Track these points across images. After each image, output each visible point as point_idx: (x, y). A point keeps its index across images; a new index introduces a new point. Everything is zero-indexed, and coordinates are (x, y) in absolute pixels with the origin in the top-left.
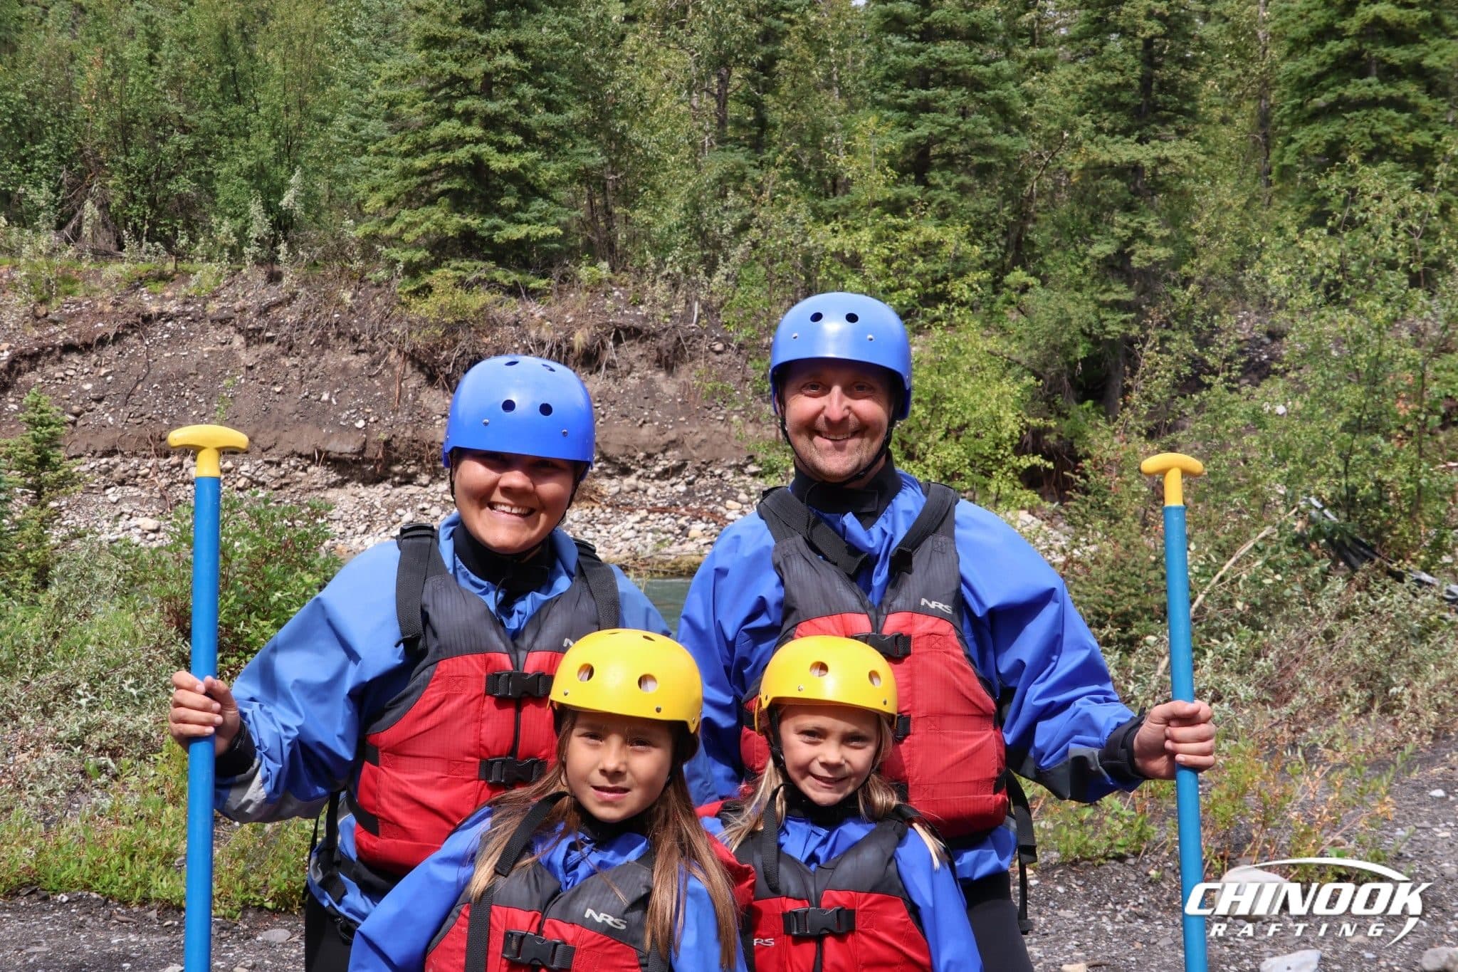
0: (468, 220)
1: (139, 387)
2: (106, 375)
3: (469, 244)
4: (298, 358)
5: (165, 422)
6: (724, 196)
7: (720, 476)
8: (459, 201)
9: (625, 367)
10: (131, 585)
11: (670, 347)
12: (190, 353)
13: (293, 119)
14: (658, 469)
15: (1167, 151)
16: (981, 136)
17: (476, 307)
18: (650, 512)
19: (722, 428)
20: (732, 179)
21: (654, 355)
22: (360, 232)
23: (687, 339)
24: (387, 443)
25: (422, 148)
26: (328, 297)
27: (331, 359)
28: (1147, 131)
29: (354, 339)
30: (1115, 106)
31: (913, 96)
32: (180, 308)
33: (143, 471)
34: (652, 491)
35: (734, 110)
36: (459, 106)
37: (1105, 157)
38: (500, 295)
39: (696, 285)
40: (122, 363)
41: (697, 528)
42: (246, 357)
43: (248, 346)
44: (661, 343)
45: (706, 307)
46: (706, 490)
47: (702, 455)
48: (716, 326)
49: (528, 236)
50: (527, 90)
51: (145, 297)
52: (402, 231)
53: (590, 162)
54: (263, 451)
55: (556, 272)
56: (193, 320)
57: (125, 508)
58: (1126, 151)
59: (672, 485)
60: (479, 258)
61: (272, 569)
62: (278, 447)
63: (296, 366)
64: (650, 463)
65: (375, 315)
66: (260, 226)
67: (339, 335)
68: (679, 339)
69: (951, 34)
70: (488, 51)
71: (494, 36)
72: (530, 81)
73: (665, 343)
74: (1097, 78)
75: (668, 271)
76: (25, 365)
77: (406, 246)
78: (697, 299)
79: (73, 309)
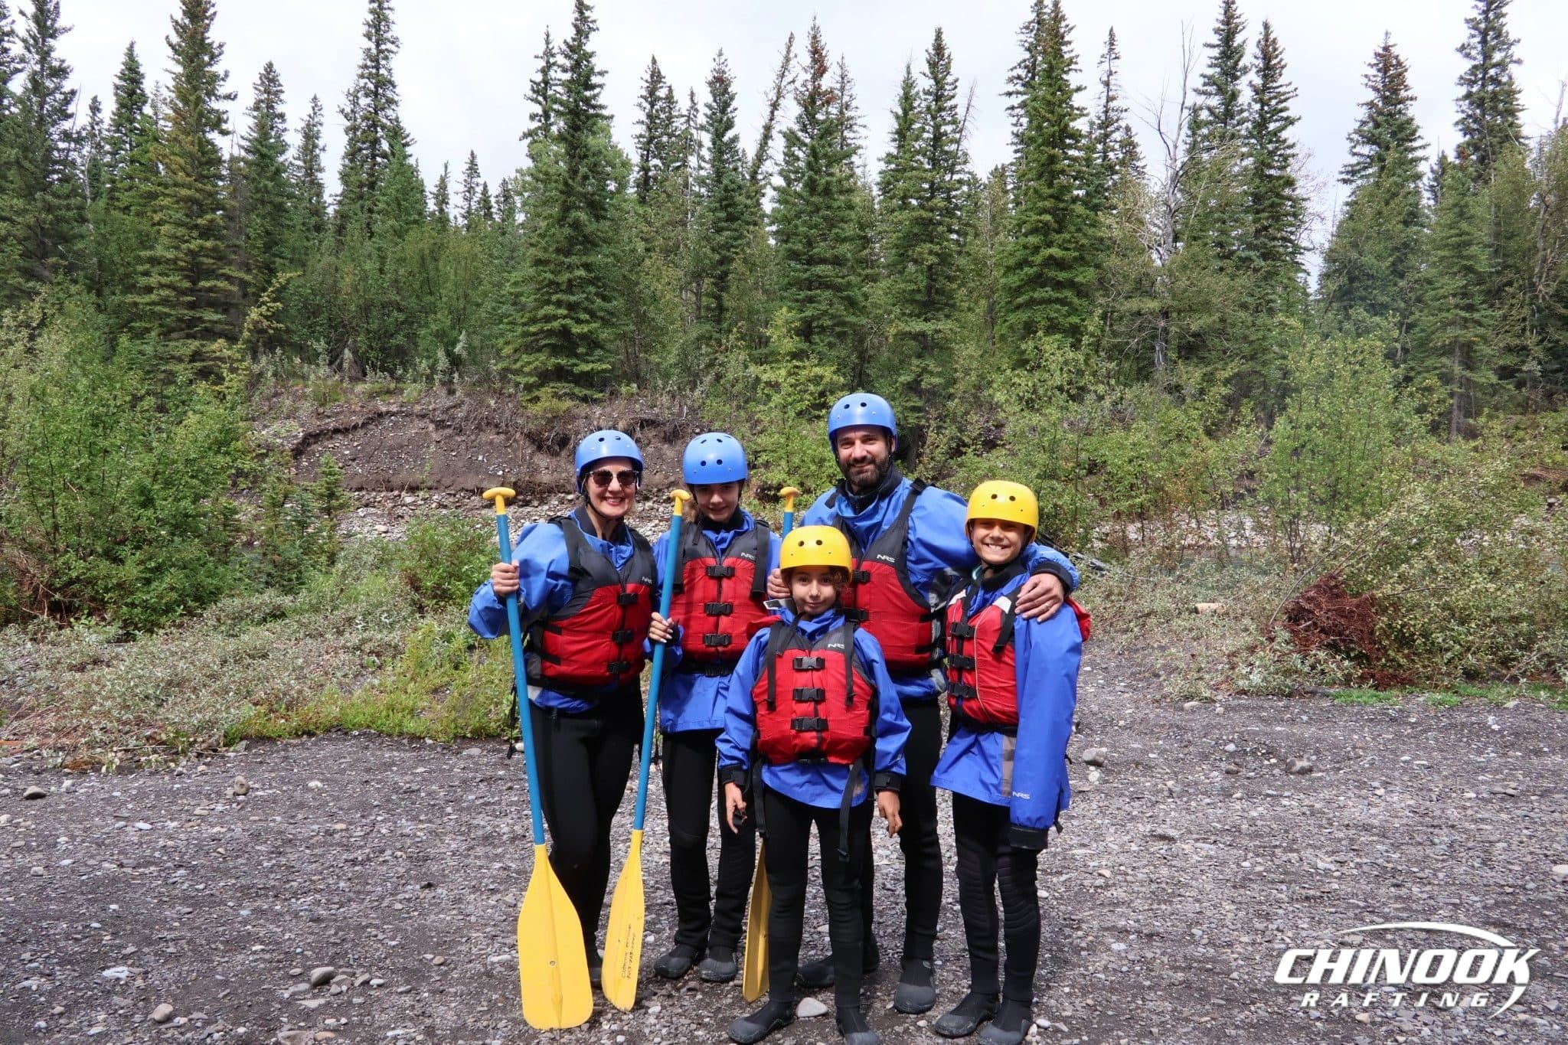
0: (560, 360)
1: (376, 453)
2: (357, 446)
3: (560, 374)
4: (465, 436)
5: (391, 472)
6: (699, 348)
8: (555, 350)
9: (646, 442)
10: (383, 562)
11: (671, 431)
12: (405, 434)
13: (462, 304)
14: (665, 498)
15: (940, 326)
16: (840, 316)
17: (564, 408)
18: (660, 521)
20: (704, 339)
21: (663, 435)
22: (500, 366)
23: (680, 426)
24: (515, 483)
25: (533, 321)
26: (481, 403)
27: (483, 437)
28: (929, 315)
29: (497, 426)
30: (913, 302)
31: (803, 294)
32: (399, 409)
33: (379, 499)
34: (661, 509)
35: (705, 301)
36: (554, 298)
37: (908, 329)
38: (577, 402)
39: (685, 396)
40: (366, 439)
42: (435, 436)
43: (437, 429)
44: (666, 429)
45: (689, 408)
48: (696, 420)
49: (592, 369)
50: (592, 289)
51: (379, 403)
52: (522, 367)
53: (626, 328)
54: (446, 487)
55: (608, 391)
56: (406, 416)
57: (368, 520)
58: (918, 326)
60: (565, 381)
61: (462, 553)
62: (454, 486)
63: (464, 441)
64: (660, 494)
65: (508, 414)
66: (443, 362)
67: (488, 424)
68: (676, 426)
69: (824, 261)
70: (570, 268)
71: (573, 259)
72: (593, 284)
73: (668, 428)
74: (902, 286)
75: (670, 388)
76: (312, 440)
77: (525, 374)
78: (685, 404)
79: (339, 409)
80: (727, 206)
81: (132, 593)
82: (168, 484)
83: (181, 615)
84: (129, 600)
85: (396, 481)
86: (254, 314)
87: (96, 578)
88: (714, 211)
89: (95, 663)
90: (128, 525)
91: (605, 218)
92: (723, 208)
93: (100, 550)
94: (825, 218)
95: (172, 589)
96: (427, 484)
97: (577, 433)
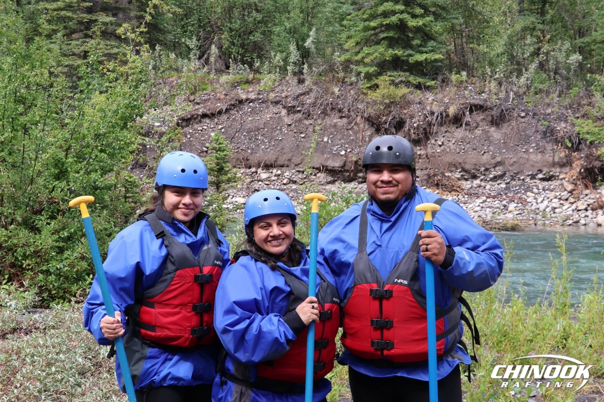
0: (396, 52)
1: (237, 135)
2: (222, 129)
3: (397, 64)
4: (313, 120)
5: (249, 151)
6: (524, 38)
7: (523, 180)
8: (392, 43)
9: (475, 125)
11: (498, 114)
12: (261, 118)
13: (311, 3)
14: (491, 176)
17: (400, 95)
18: (487, 198)
19: (525, 156)
20: (530, 30)
21: (490, 118)
22: (343, 58)
23: (507, 110)
24: (356, 162)
25: (373, 17)
26: (326, 91)
27: (328, 121)
29: (340, 111)
32: (256, 96)
33: (239, 175)
34: (488, 187)
38: (412, 89)
39: (512, 83)
40: (229, 123)
41: (512, 206)
42: (287, 120)
43: (288, 114)
45: (515, 94)
46: (516, 187)
47: (514, 169)
48: (521, 104)
49: (426, 59)
51: (240, 91)
52: (363, 58)
53: (455, 21)
54: (296, 165)
55: (440, 78)
56: (262, 102)
59: (498, 184)
60: (401, 71)
62: (303, 164)
63: (311, 124)
64: (487, 173)
65: (350, 100)
66: (294, 55)
67: (333, 109)
68: (502, 110)
73: (495, 112)
75: (497, 76)
76: (184, 124)
77: (366, 65)
78: (512, 90)
79: (206, 97)
81: (47, 261)
82: (80, 157)
84: (44, 268)
85: (254, 159)
87: (15, 246)
90: (44, 197)
93: (20, 219)
95: (83, 258)
96: (280, 162)
97: (412, 117)
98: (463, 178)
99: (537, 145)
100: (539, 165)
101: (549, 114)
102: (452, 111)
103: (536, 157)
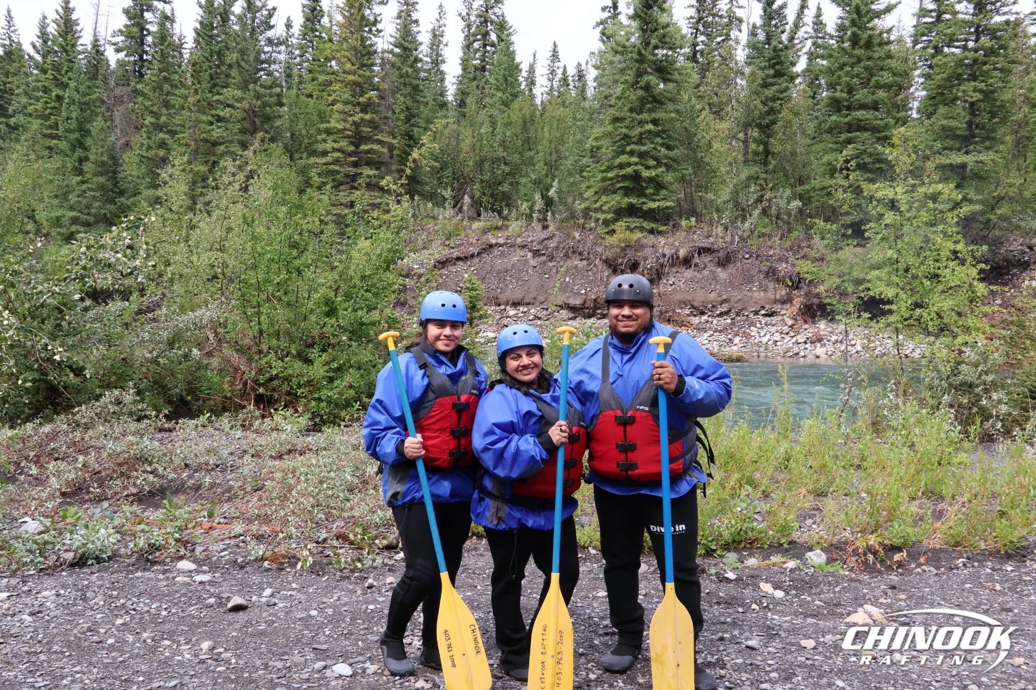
0: (631, 200)
1: (488, 276)
2: (474, 270)
3: (632, 211)
4: (556, 262)
5: (499, 290)
6: (748, 186)
7: (747, 315)
8: (627, 192)
9: (703, 266)
11: (724, 256)
12: (509, 261)
13: (554, 157)
14: (718, 312)
15: (981, 158)
16: (878, 154)
17: (635, 239)
18: (714, 332)
19: (748, 293)
20: (754, 178)
21: (717, 260)
22: (583, 206)
23: (732, 253)
24: (595, 300)
25: (610, 168)
26: (568, 235)
27: (569, 263)
28: (972, 147)
29: (580, 254)
30: (955, 137)
31: (843, 136)
32: (505, 241)
33: (489, 312)
34: (715, 322)
35: (753, 146)
36: (628, 149)
37: (948, 161)
38: (646, 234)
39: (737, 227)
40: (480, 265)
41: (737, 340)
42: (533, 262)
43: (534, 257)
44: (720, 255)
45: (740, 238)
46: (740, 322)
47: (739, 306)
48: (746, 247)
49: (658, 207)
50: (659, 140)
51: (490, 237)
52: (601, 206)
53: (685, 172)
54: (540, 303)
55: (671, 223)
56: (510, 246)
58: (957, 158)
59: (724, 320)
60: (636, 217)
62: (547, 302)
63: (555, 266)
64: (714, 309)
65: (589, 244)
66: (539, 204)
67: (574, 252)
68: (728, 252)
69: (863, 107)
70: (641, 123)
71: (645, 116)
72: (660, 136)
73: (722, 254)
74: (944, 122)
75: (724, 221)
76: (440, 266)
77: (603, 212)
78: (737, 234)
79: (460, 242)
80: (777, 64)
81: (319, 389)
82: (348, 296)
83: (358, 410)
84: (316, 396)
85: (503, 298)
86: (415, 154)
87: (291, 376)
88: (763, 69)
89: (290, 452)
90: (315, 332)
91: (670, 80)
92: (773, 66)
93: (294, 352)
94: (866, 68)
95: (351, 387)
96: (526, 301)
97: (645, 259)
98: (692, 314)
99: (760, 284)
100: (762, 302)
101: (771, 256)
102: (682, 253)
103: (759, 295)
